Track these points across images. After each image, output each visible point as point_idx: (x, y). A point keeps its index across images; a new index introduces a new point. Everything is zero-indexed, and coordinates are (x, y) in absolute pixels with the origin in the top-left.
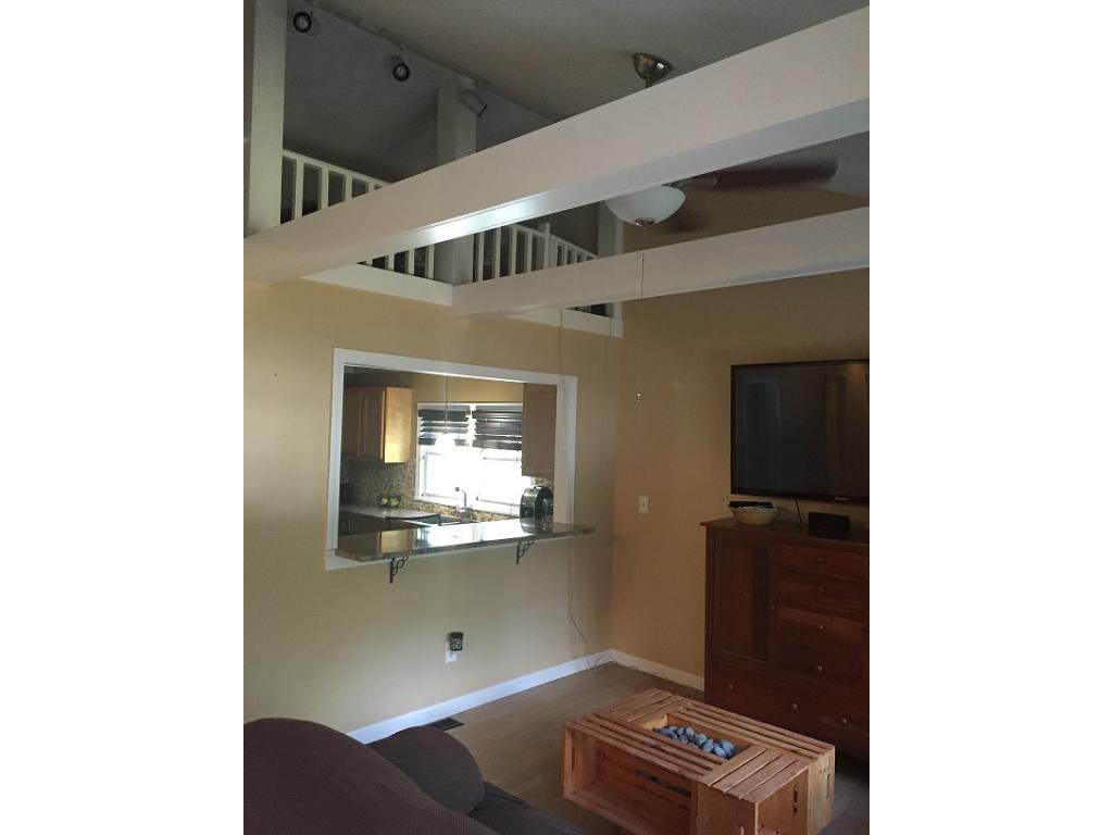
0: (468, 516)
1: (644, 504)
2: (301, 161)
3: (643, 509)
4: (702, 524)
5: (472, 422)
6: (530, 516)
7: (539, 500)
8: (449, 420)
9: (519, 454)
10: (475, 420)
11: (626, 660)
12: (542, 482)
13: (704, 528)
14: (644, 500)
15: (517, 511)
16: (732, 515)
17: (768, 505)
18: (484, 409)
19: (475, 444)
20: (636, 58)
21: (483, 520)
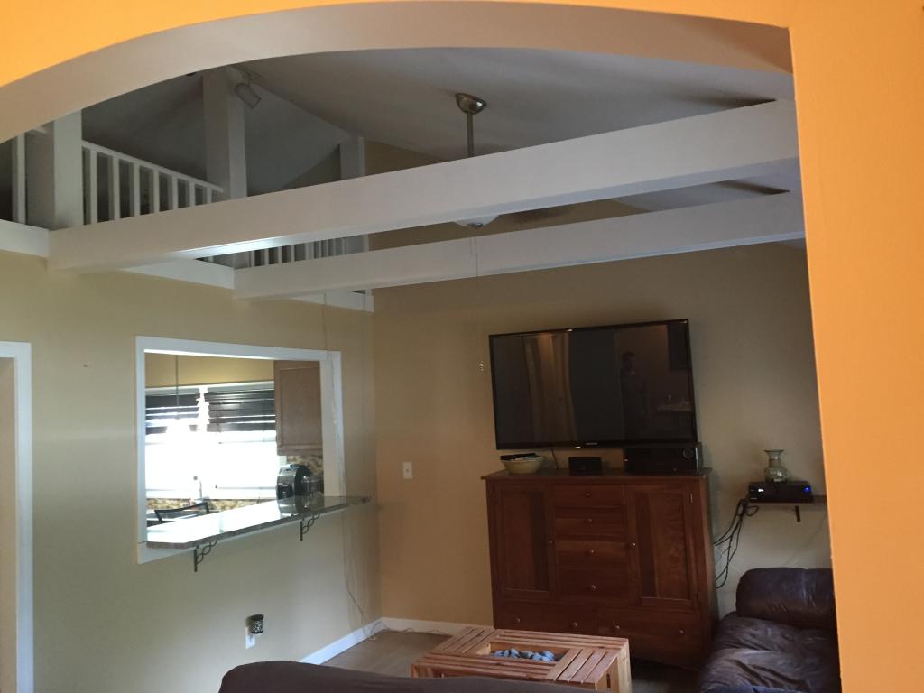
0: (206, 507)
1: (408, 471)
2: (95, 149)
3: (408, 475)
4: (482, 478)
5: (203, 405)
6: (289, 496)
7: (298, 478)
8: (180, 405)
9: (273, 434)
10: (208, 403)
11: (398, 624)
12: (294, 460)
13: (484, 481)
14: (407, 466)
15: (274, 494)
16: (503, 468)
17: (533, 455)
18: (216, 391)
19: (210, 428)
20: (458, 97)
21: (223, 508)
